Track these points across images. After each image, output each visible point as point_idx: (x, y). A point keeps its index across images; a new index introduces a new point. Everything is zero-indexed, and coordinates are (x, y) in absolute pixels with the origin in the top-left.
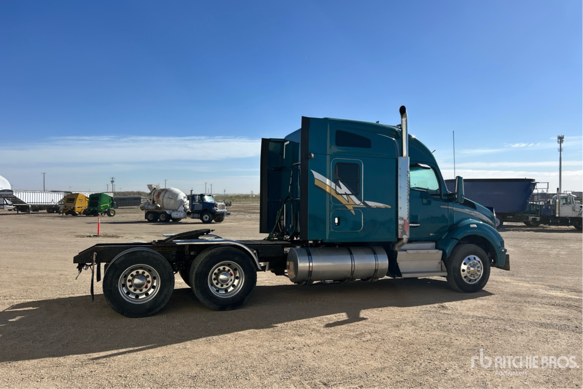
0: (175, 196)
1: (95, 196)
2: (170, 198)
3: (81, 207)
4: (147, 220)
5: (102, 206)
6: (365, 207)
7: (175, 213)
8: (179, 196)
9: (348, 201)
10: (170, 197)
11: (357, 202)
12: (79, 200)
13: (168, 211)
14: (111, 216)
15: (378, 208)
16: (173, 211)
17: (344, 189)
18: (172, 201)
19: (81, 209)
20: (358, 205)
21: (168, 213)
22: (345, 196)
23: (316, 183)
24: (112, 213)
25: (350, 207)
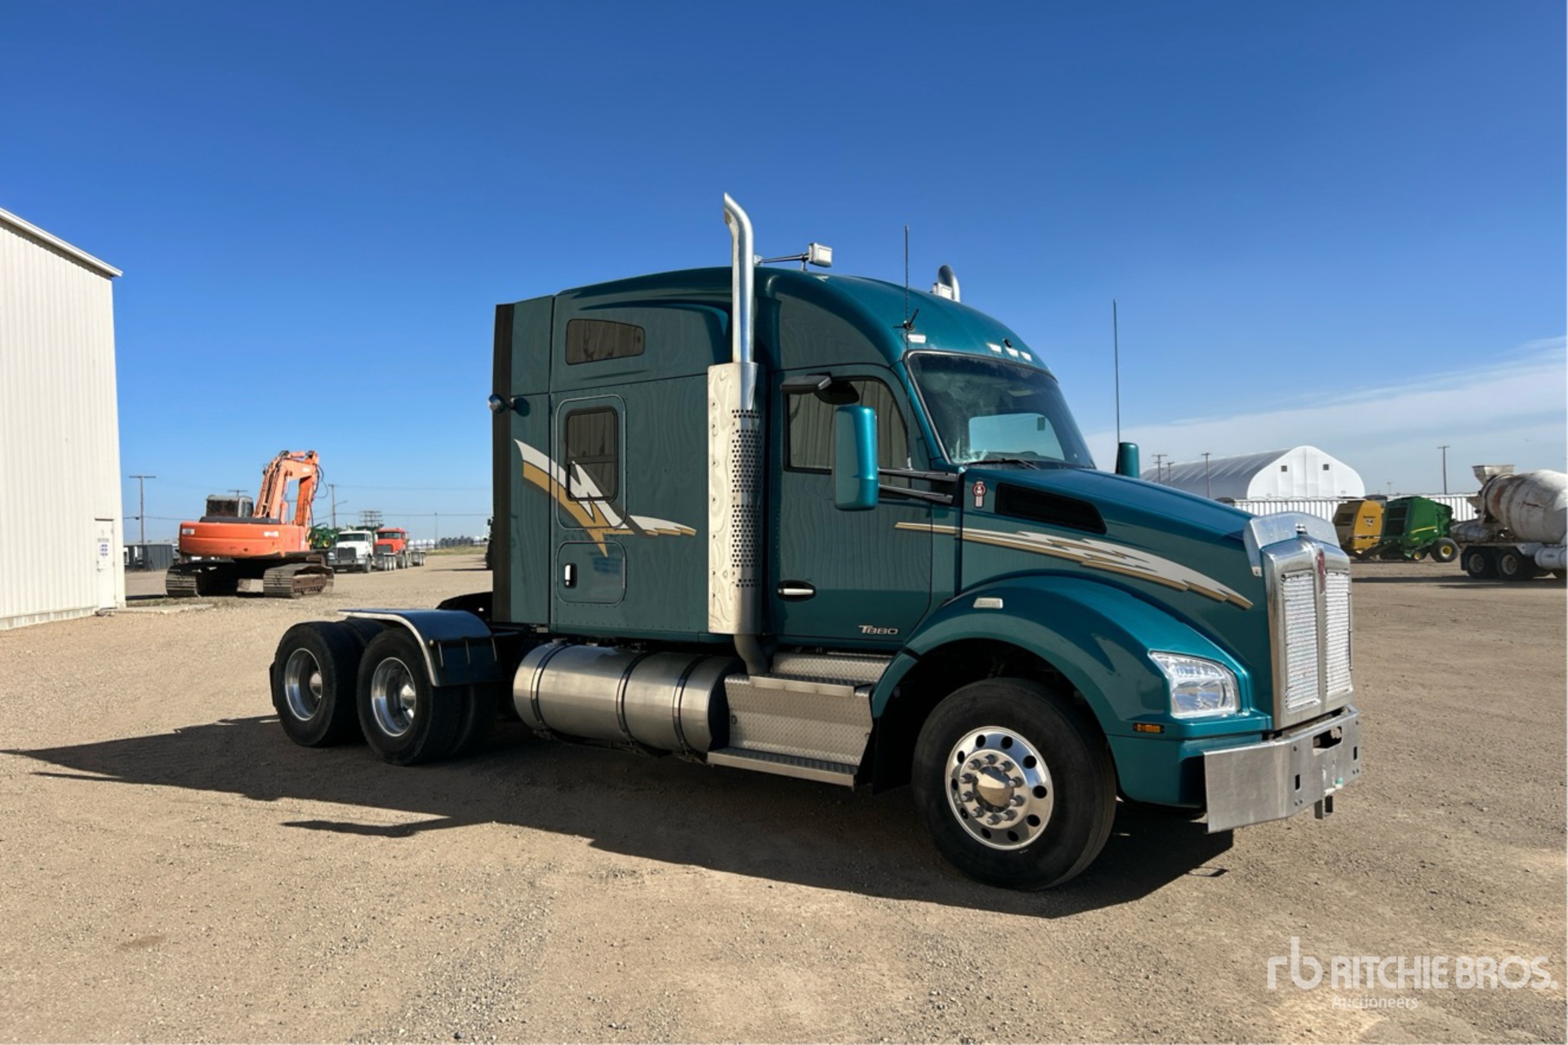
0: (1548, 498)
1: (1398, 506)
2: (1528, 504)
3: (1372, 537)
4: (1465, 573)
5: (1414, 532)
6: (631, 532)
7: (1547, 552)
8: (1561, 497)
9: (593, 519)
10: (1531, 499)
11: (615, 520)
12: (1365, 517)
13: (1523, 545)
14: (1440, 559)
15: (663, 536)
16: (1546, 544)
17: (585, 486)
18: (1538, 515)
19: (1372, 541)
20: (616, 528)
21: (1523, 551)
22: (586, 504)
23: (528, 474)
24: (1445, 551)
25: (597, 536)
